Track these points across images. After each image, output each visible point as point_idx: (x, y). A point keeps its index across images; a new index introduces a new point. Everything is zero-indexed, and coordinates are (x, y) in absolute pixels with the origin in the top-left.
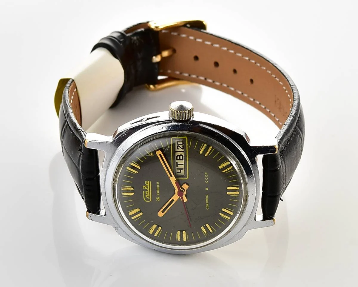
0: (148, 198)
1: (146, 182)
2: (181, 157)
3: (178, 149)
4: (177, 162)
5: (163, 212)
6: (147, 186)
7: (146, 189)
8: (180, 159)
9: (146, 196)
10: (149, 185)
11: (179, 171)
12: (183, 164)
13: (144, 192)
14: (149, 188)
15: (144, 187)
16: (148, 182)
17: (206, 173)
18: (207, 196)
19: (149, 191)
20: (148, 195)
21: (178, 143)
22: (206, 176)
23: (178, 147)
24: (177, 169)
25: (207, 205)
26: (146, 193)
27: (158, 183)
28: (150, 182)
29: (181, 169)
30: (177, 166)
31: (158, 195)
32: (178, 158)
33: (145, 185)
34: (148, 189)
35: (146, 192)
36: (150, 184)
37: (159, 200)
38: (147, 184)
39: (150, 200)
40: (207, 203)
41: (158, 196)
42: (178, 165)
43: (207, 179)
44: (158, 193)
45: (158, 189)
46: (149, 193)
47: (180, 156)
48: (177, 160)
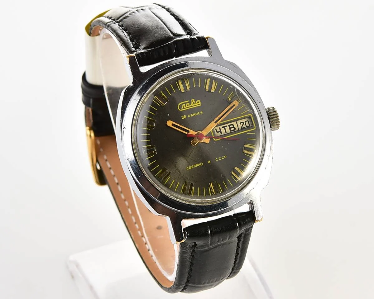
0: (183, 107)
1: (199, 101)
2: (233, 129)
3: (240, 124)
4: (226, 126)
5: (173, 125)
6: (195, 103)
7: (191, 103)
8: (230, 128)
9: (184, 105)
10: (196, 104)
11: (218, 130)
12: (226, 132)
13: (188, 101)
14: (194, 105)
15: (193, 101)
16: (200, 103)
17: (225, 157)
18: (202, 164)
19: (190, 106)
20: (186, 106)
21: (246, 122)
22: (223, 158)
23: (242, 124)
24: (220, 128)
25: (192, 167)
26: (187, 104)
27: (202, 113)
28: (201, 105)
29: (220, 131)
30: (222, 127)
31: (189, 116)
32: (231, 126)
33: (195, 101)
34: (192, 105)
35: (189, 104)
36: (198, 106)
37: (183, 118)
38: (197, 102)
39: (181, 109)
40: (193, 166)
41: (187, 117)
42: (224, 127)
43: (220, 159)
44: (190, 116)
45: (195, 114)
46: (188, 106)
47: (234, 127)
48: (229, 126)
